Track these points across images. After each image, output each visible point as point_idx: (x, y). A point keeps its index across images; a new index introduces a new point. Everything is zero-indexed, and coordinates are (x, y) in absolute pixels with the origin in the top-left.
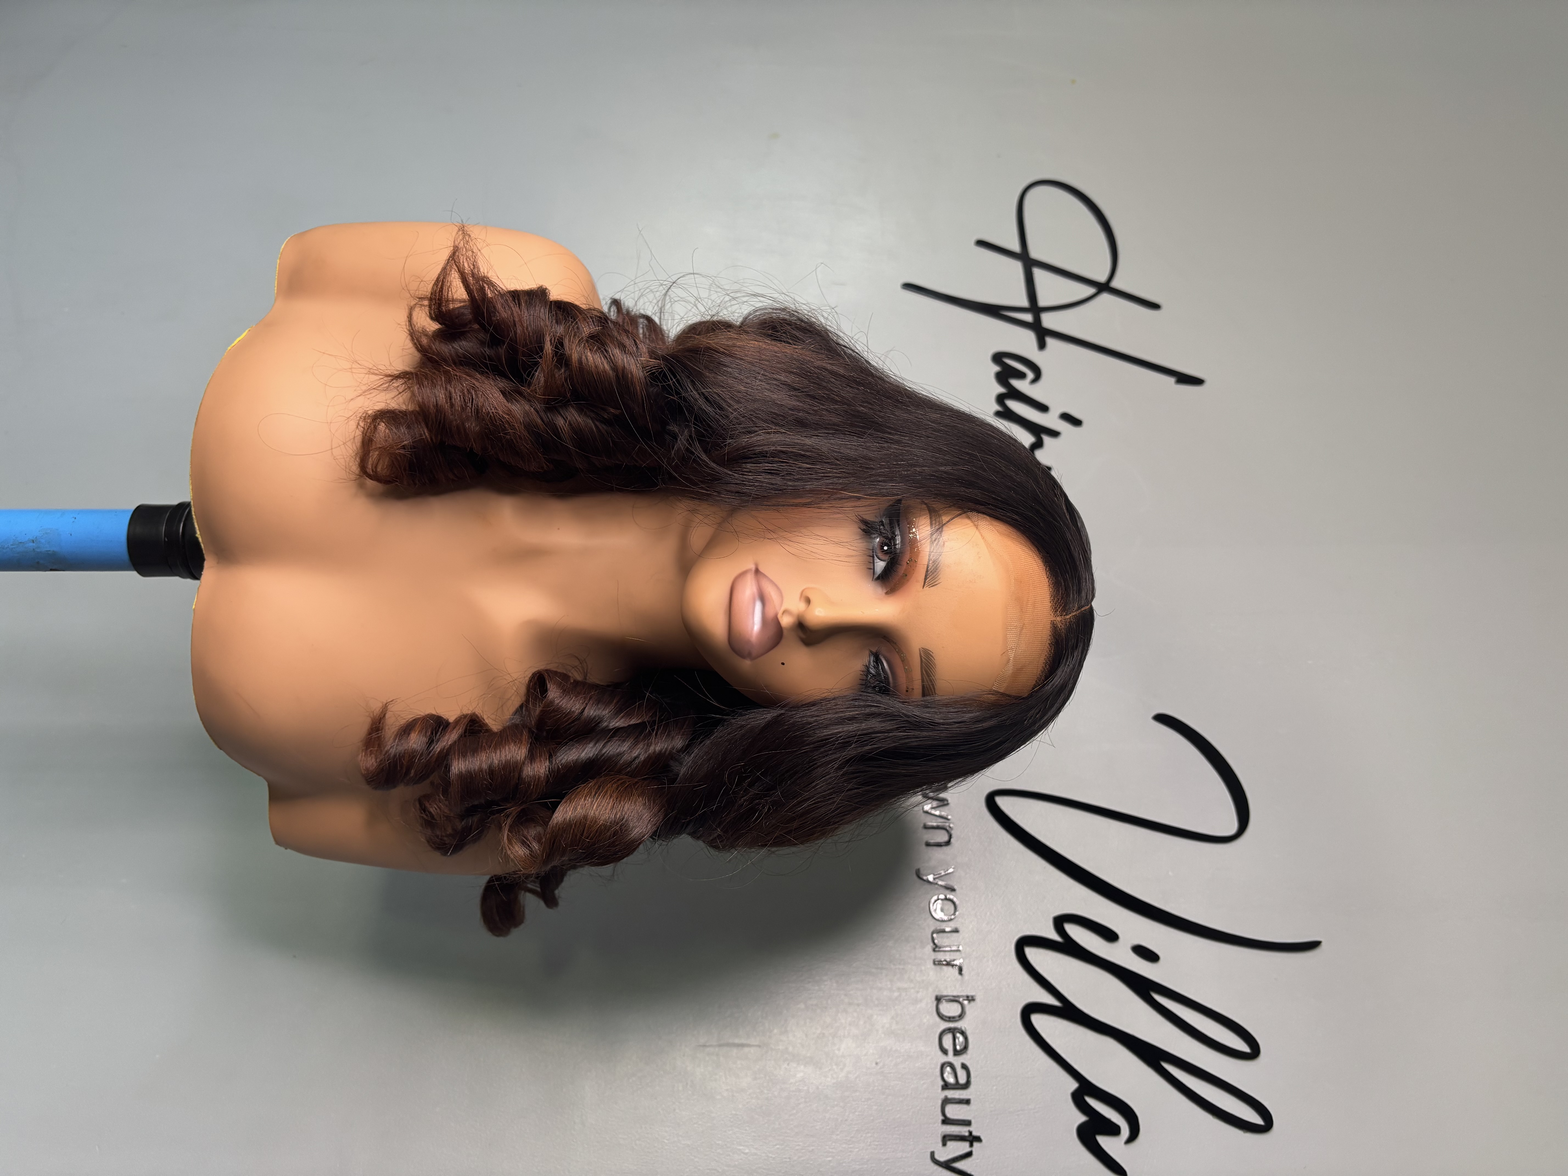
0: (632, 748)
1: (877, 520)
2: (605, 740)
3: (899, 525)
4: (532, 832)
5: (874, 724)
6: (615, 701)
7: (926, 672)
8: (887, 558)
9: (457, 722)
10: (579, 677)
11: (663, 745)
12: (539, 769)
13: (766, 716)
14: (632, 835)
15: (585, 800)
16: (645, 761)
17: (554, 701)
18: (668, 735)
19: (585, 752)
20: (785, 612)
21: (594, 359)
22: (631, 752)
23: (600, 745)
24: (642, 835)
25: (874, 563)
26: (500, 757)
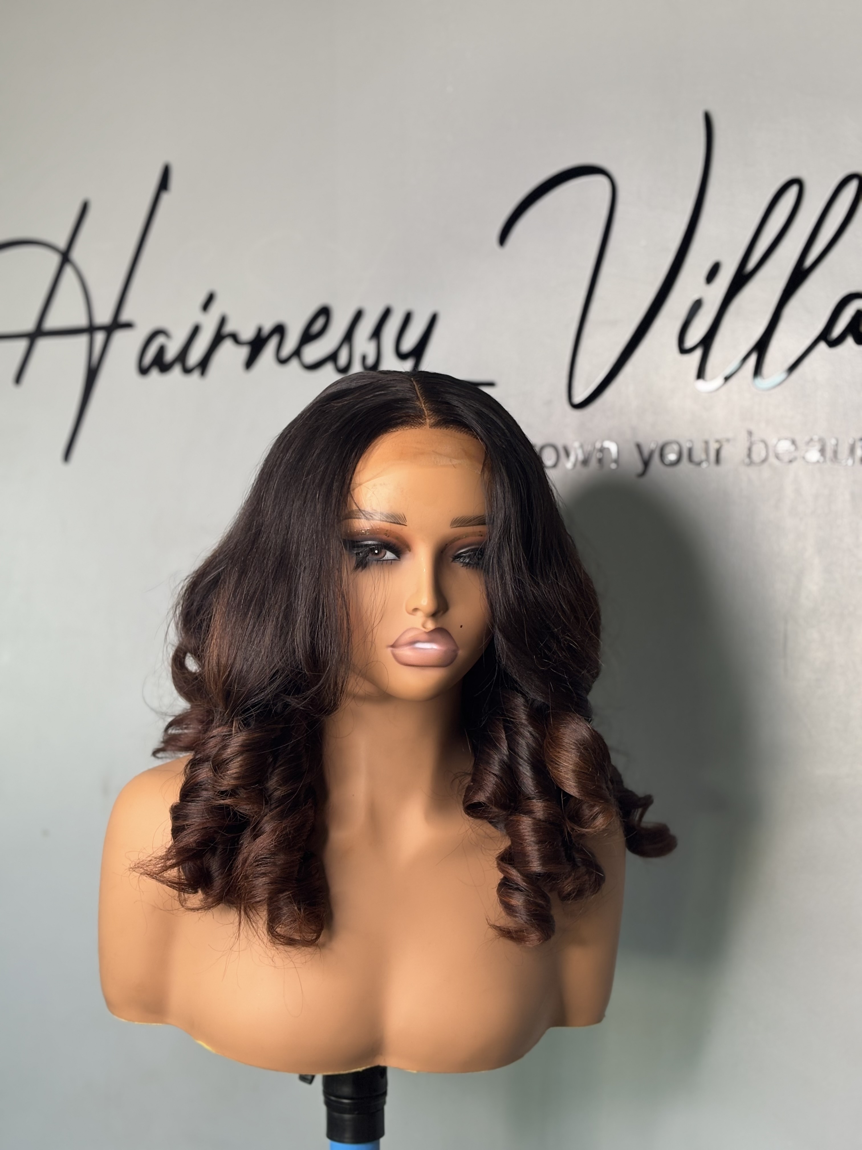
0: (523, 737)
1: (355, 558)
2: (517, 758)
3: (359, 542)
4: (587, 812)
5: (506, 559)
6: (488, 751)
7: (468, 523)
8: (383, 551)
9: (502, 870)
10: (469, 778)
11: (521, 713)
12: (539, 807)
13: (499, 638)
14: (587, 736)
15: (561, 772)
16: (533, 727)
17: (487, 797)
18: (514, 709)
19: (526, 772)
20: (424, 626)
21: (234, 768)
22: (526, 738)
23: (521, 761)
24: (587, 729)
25: (387, 560)
26: (529, 835)
